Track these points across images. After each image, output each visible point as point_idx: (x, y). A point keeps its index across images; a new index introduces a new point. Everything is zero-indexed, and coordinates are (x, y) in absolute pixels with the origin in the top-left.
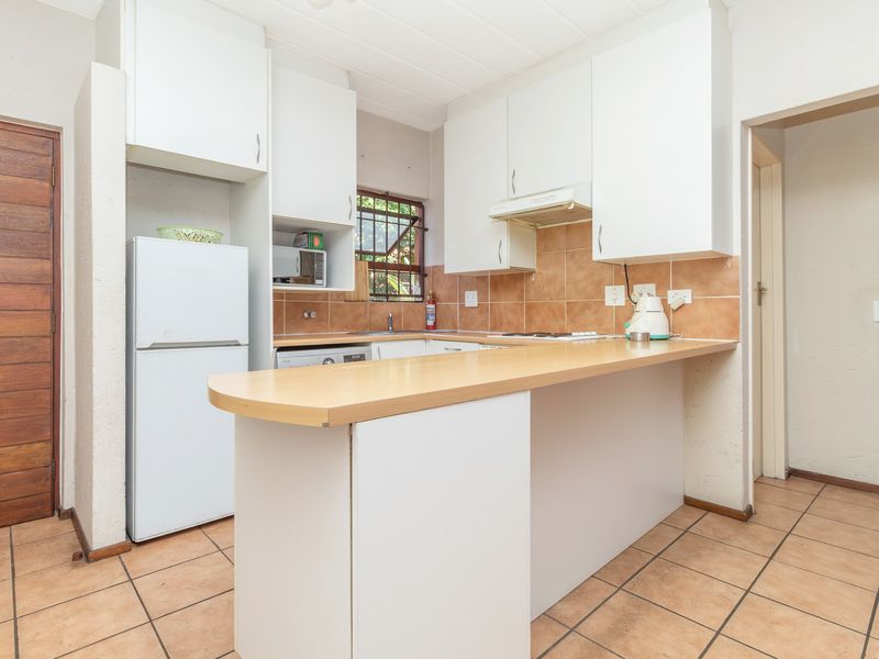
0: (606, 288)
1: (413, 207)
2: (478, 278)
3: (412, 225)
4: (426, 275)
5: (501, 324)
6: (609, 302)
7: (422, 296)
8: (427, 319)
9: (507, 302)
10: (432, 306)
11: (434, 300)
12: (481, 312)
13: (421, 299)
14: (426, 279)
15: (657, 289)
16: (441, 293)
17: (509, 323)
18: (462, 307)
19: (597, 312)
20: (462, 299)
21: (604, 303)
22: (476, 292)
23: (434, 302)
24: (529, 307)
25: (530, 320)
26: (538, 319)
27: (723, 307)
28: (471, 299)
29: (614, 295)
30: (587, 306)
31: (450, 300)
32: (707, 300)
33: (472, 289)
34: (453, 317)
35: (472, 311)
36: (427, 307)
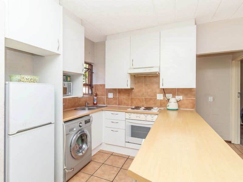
0: (157, 94)
1: (87, 65)
2: (113, 89)
3: (87, 71)
4: (93, 87)
5: (122, 103)
6: (158, 98)
8: (94, 101)
9: (123, 97)
10: (96, 97)
11: (96, 95)
12: (114, 100)
13: (91, 95)
14: (93, 88)
15: (173, 95)
16: (98, 93)
17: (124, 103)
18: (107, 98)
19: (154, 101)
20: (107, 95)
21: (156, 98)
22: (112, 94)
23: (96, 96)
24: (132, 99)
25: (132, 103)
26: (135, 102)
27: (191, 101)
28: (111, 95)
29: (160, 97)
30: (151, 99)
31: (102, 95)
32: (187, 99)
33: (111, 93)
34: (103, 101)
35: (111, 99)
36: (94, 97)
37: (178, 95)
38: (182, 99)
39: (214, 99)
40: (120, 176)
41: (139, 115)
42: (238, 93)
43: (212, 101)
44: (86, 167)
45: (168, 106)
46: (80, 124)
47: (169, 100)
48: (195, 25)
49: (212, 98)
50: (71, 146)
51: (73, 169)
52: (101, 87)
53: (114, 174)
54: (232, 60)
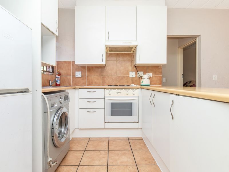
0: (130, 72)
2: (82, 67)
5: (92, 83)
6: (130, 76)
7: (53, 72)
9: (94, 76)
10: (59, 77)
11: (60, 74)
12: (83, 79)
13: (52, 74)
15: (144, 73)
16: (62, 72)
17: (95, 83)
18: (74, 77)
19: (127, 79)
20: (74, 74)
21: (129, 76)
22: (81, 72)
23: (59, 75)
25: (104, 82)
27: (159, 78)
28: (78, 74)
29: (132, 74)
30: (124, 77)
31: (68, 75)
32: (155, 76)
33: (78, 71)
34: (69, 81)
35: (79, 79)
36: (57, 77)
37: (148, 73)
38: (151, 76)
39: (166, 80)
40: (112, 158)
41: (119, 91)
42: (182, 74)
43: (165, 82)
44: (65, 158)
45: (142, 82)
46: (61, 100)
47: (142, 77)
48: (166, 5)
49: (165, 79)
50: (52, 129)
51: (56, 162)
52: (65, 65)
53: (105, 157)
54: (179, 48)
